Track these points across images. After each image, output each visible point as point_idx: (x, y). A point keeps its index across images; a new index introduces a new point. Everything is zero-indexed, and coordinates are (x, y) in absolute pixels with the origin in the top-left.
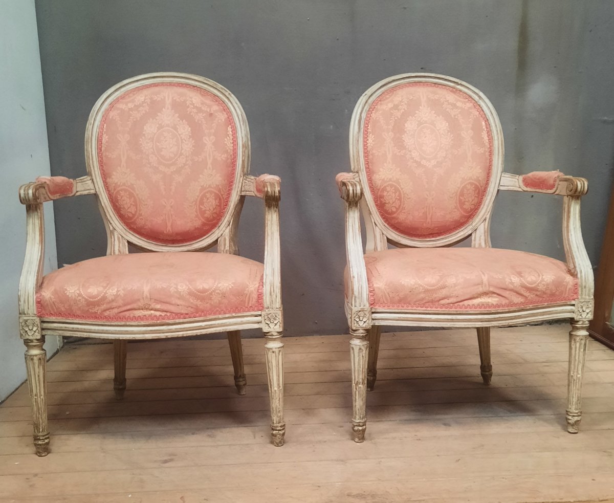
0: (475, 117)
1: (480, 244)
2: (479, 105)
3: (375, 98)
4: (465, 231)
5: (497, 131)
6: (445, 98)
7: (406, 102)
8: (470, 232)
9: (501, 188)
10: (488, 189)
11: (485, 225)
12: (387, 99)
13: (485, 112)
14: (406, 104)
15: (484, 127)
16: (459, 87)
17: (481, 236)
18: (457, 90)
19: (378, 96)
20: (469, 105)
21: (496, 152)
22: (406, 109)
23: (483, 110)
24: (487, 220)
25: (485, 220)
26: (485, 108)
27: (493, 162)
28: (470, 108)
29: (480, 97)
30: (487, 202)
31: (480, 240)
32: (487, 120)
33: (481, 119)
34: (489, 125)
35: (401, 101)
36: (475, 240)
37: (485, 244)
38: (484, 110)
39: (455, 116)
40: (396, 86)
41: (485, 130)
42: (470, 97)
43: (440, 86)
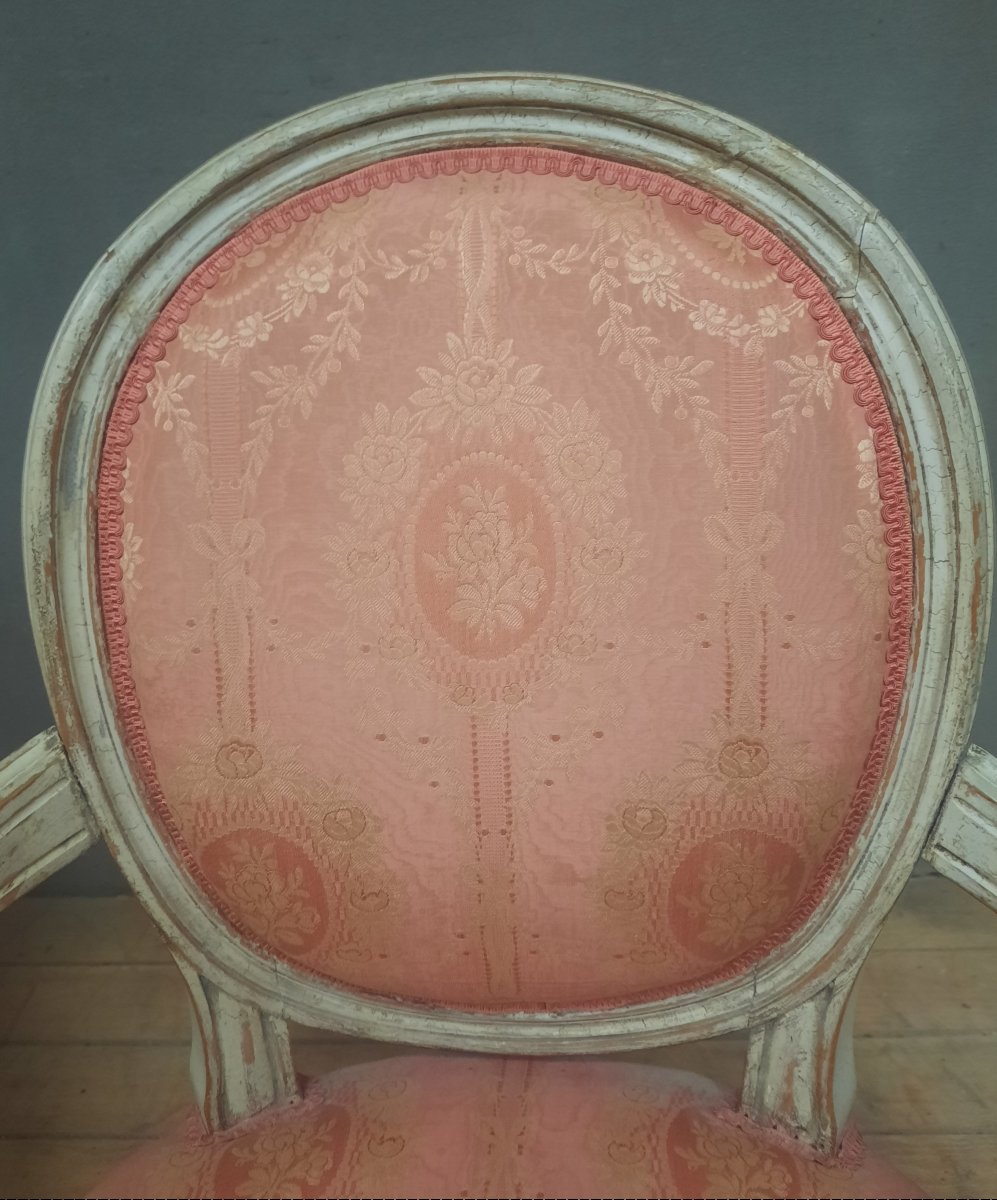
0: (808, 411)
1: (787, 1100)
2: (853, 318)
3: (181, 270)
4: (717, 1008)
5: (955, 506)
6: (621, 272)
7: (361, 306)
8: (739, 1022)
9: (942, 861)
10: (861, 842)
11: (822, 1015)
12: (246, 274)
13: (888, 370)
14: (354, 318)
15: (868, 482)
16: (729, 176)
17: (795, 1063)
18: (716, 194)
19: (202, 250)
20: (780, 317)
21: (933, 634)
22: (354, 352)
23: (871, 355)
24: (839, 998)
25: (830, 991)
26: (888, 342)
27: (910, 696)
28: (783, 346)
29: (861, 260)
30: (849, 902)
31: (789, 1079)
32: (891, 428)
33: (854, 415)
34: (907, 458)
35: (328, 301)
36: (763, 1066)
37: (817, 1106)
38: (882, 355)
39: (671, 402)
40: (324, 180)
41: (874, 497)
42: (796, 248)
43: (612, 169)
